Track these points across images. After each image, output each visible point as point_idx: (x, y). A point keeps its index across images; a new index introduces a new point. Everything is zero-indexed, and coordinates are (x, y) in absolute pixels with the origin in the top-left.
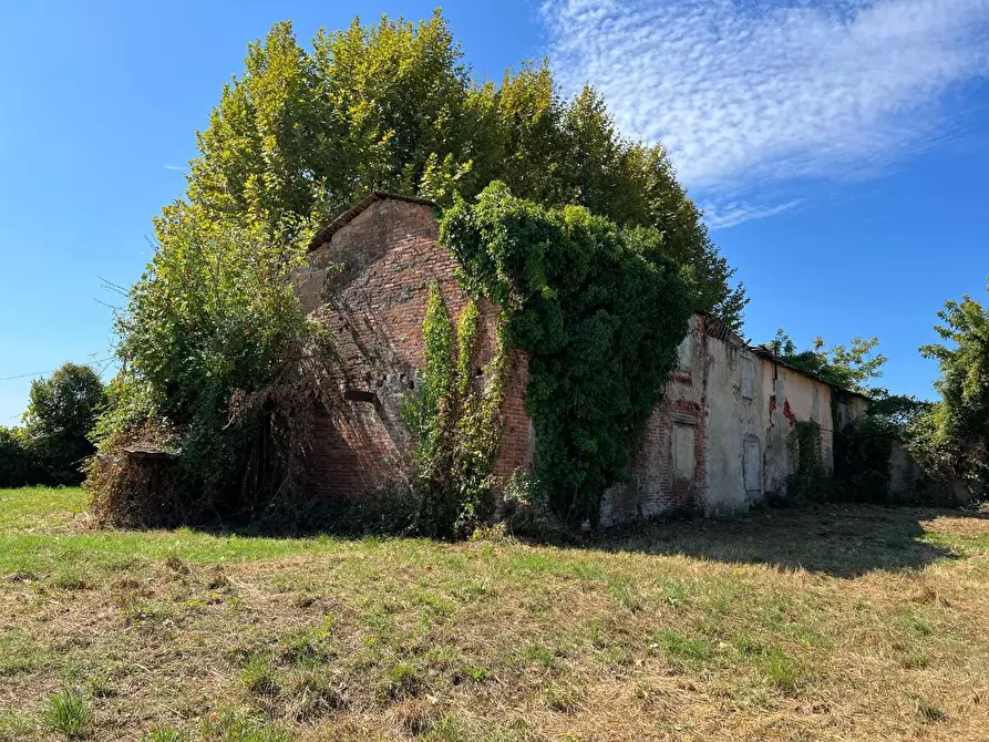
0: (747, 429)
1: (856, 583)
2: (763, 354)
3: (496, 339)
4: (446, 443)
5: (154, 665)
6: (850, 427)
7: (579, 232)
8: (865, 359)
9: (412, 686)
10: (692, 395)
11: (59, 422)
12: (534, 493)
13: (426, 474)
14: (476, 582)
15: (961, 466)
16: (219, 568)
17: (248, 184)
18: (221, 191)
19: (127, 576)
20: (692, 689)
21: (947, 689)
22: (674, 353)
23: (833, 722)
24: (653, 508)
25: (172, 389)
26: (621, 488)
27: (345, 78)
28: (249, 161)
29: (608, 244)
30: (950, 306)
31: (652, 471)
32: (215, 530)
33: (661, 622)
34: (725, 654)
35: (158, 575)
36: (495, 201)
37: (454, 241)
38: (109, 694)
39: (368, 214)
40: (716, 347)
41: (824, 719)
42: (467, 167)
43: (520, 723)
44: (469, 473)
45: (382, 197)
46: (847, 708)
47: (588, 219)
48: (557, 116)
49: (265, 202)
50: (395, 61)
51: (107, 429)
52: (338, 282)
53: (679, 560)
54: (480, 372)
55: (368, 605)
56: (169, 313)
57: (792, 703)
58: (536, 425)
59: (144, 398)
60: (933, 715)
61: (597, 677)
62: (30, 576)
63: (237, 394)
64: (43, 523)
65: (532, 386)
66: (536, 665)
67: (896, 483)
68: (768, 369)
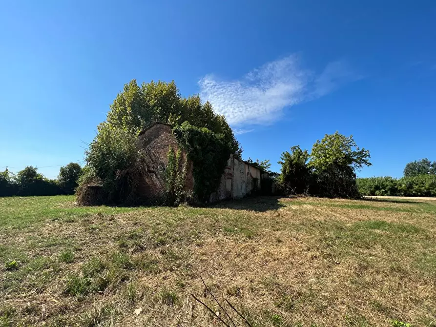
0: (243, 179)
1: (264, 213)
2: (246, 163)
3: (186, 158)
4: (173, 183)
5: (92, 241)
6: (264, 178)
7: (206, 133)
8: (267, 164)
9: (163, 243)
10: (231, 172)
11: (68, 178)
12: (194, 195)
13: (168, 191)
14: (179, 217)
15: (286, 187)
16: (112, 215)
17: (123, 119)
18: (116, 120)
19: (86, 218)
20: (229, 239)
21: (282, 235)
22: (227, 162)
23: (259, 244)
24: (222, 198)
25: (100, 169)
26: (215, 193)
27: (149, 94)
28: (124, 113)
29: (212, 137)
30: (283, 153)
31: (222, 189)
32: (112, 206)
33: (223, 224)
34: (237, 230)
35: (95, 218)
36: (186, 126)
37: (176, 135)
38: (80, 250)
39: (155, 127)
40: (236, 161)
41: (257, 243)
42: (179, 117)
43: (189, 250)
44: (178, 190)
45: (158, 123)
46: (262, 241)
47: (208, 131)
48: (201, 107)
49: (127, 123)
50: (162, 91)
51: (81, 180)
52: (146, 144)
53: (227, 210)
54: (181, 166)
55: (152, 223)
56: (101, 150)
57: (251, 240)
58: (195, 178)
59: (93, 172)
60: (279, 241)
61: (207, 238)
62: (57, 219)
63: (119, 171)
64: (63, 205)
65: (194, 170)
66: (193, 236)
67: (273, 191)
68: (247, 167)
